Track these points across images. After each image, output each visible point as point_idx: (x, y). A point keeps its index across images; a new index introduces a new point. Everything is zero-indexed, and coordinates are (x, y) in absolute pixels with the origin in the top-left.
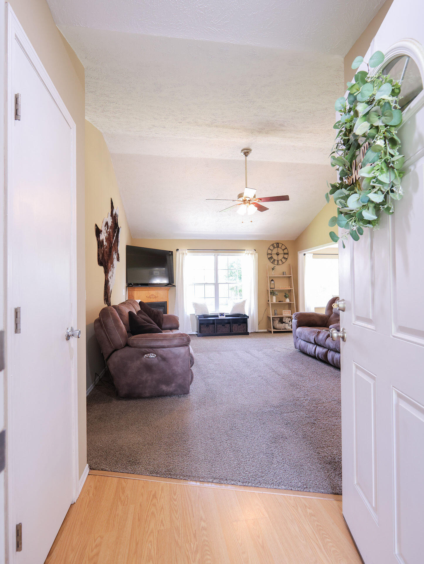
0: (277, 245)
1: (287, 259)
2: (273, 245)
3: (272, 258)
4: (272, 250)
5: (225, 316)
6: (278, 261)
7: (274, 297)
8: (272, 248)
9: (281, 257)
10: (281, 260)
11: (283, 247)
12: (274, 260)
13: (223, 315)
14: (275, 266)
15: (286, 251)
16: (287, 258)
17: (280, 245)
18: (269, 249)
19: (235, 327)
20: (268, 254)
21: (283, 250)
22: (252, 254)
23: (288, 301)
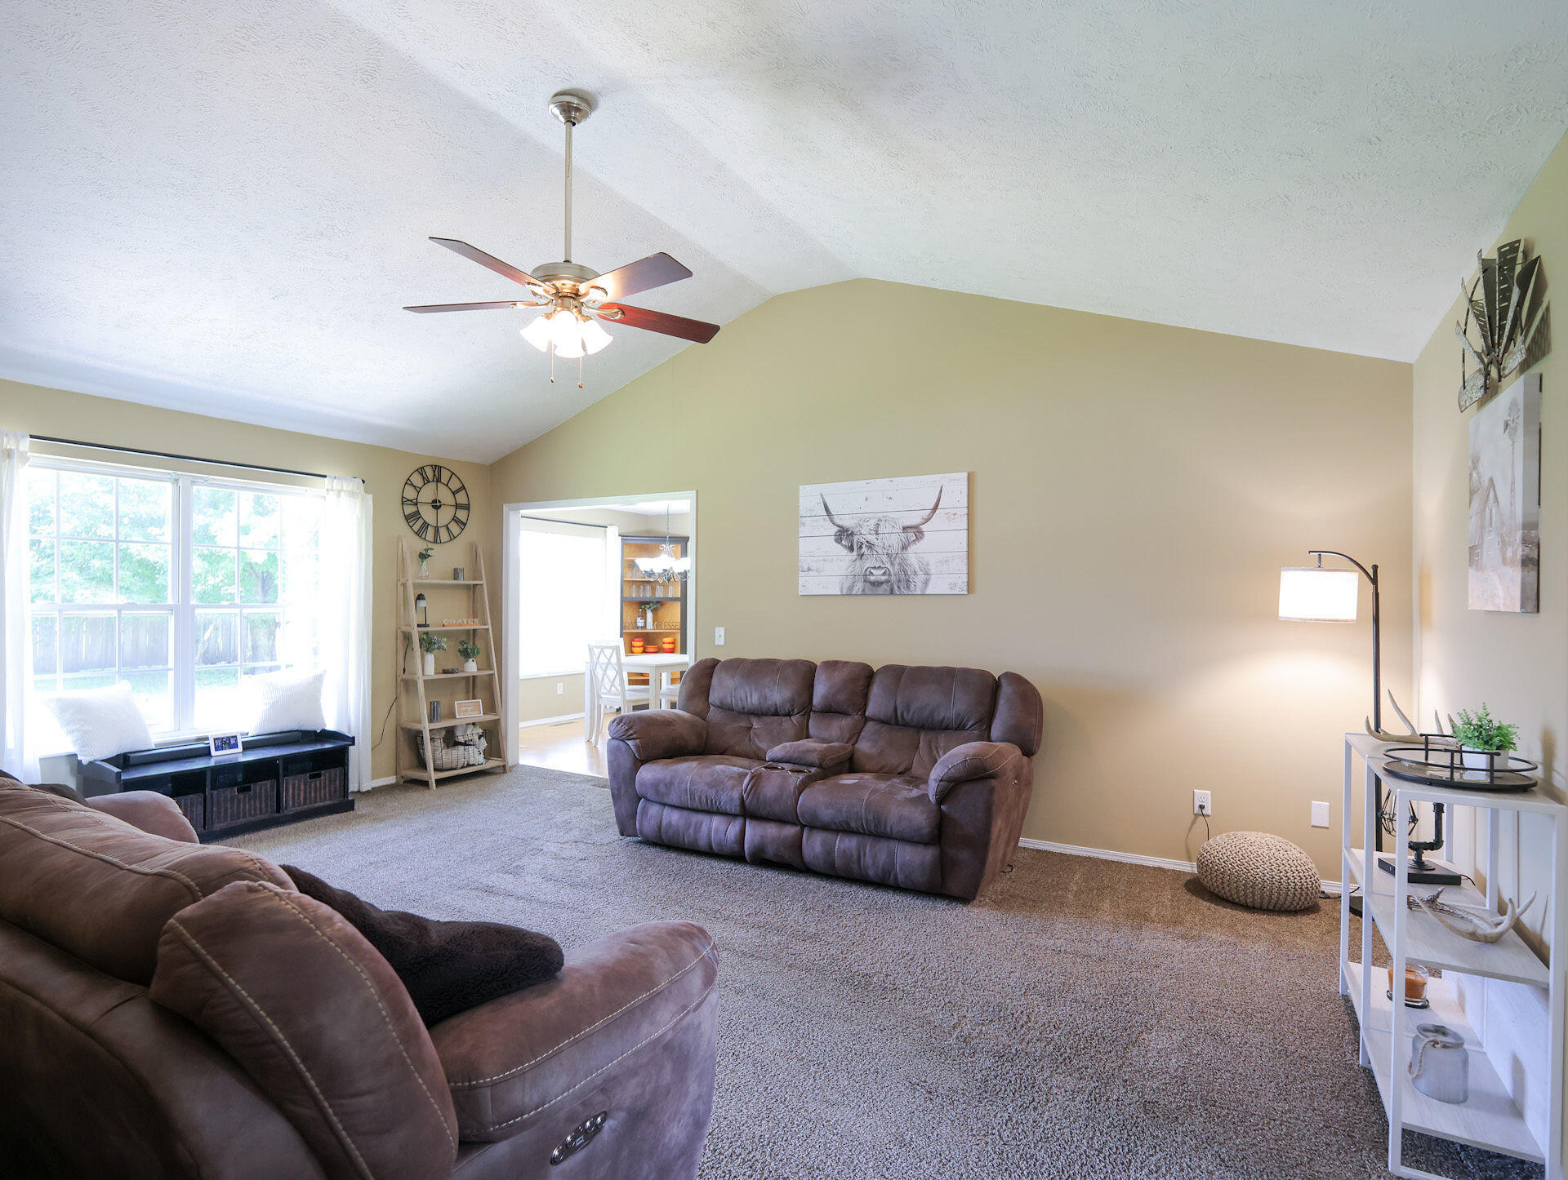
0: (434, 473)
1: (465, 525)
2: (421, 471)
3: (416, 515)
4: (418, 490)
5: (240, 749)
6: (437, 529)
7: (430, 658)
8: (417, 480)
9: (446, 515)
10: (448, 529)
11: (454, 484)
12: (425, 525)
13: (232, 741)
14: (430, 545)
15: (461, 498)
16: (464, 521)
17: (445, 476)
18: (408, 482)
19: (295, 789)
20: (404, 501)
21: (454, 493)
22: (352, 494)
23: (471, 667)
